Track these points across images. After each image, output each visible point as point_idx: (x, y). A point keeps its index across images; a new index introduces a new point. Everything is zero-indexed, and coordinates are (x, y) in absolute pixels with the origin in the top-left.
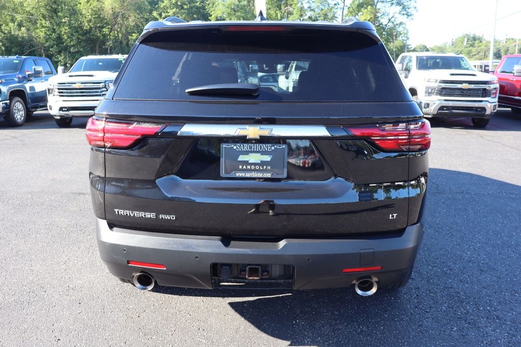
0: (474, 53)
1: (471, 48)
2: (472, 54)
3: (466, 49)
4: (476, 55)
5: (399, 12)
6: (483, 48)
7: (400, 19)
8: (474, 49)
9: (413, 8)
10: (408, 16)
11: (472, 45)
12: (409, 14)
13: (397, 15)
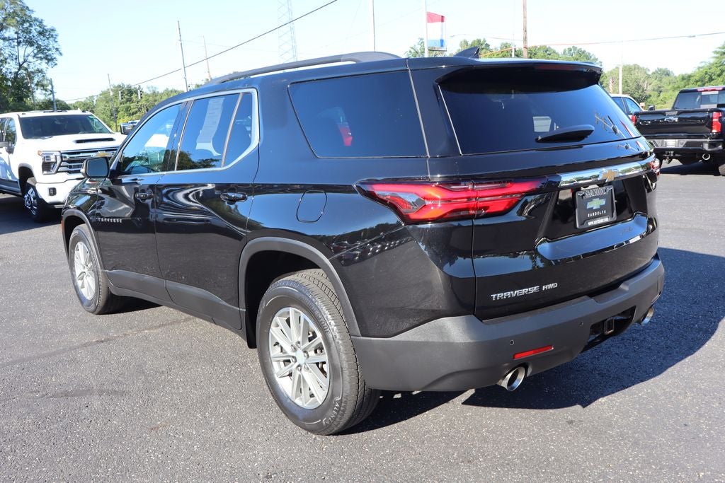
0: (134, 110)
1: (128, 104)
2: (131, 112)
3: (122, 105)
4: (136, 113)
5: (32, 54)
6: (144, 103)
7: (35, 64)
8: (133, 105)
9: (54, 50)
10: (49, 60)
11: (130, 100)
12: (49, 57)
13: (30, 59)
